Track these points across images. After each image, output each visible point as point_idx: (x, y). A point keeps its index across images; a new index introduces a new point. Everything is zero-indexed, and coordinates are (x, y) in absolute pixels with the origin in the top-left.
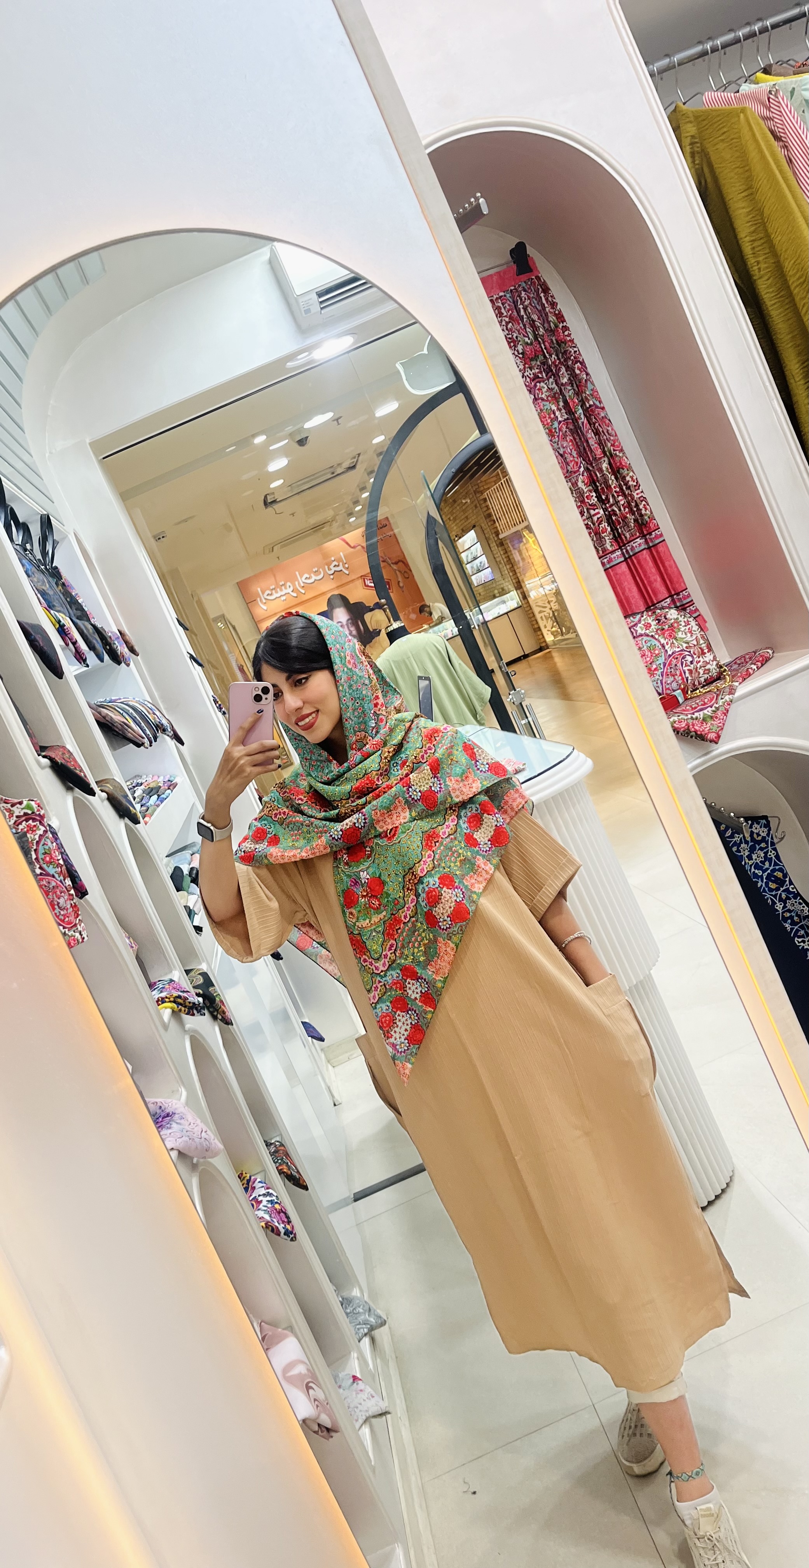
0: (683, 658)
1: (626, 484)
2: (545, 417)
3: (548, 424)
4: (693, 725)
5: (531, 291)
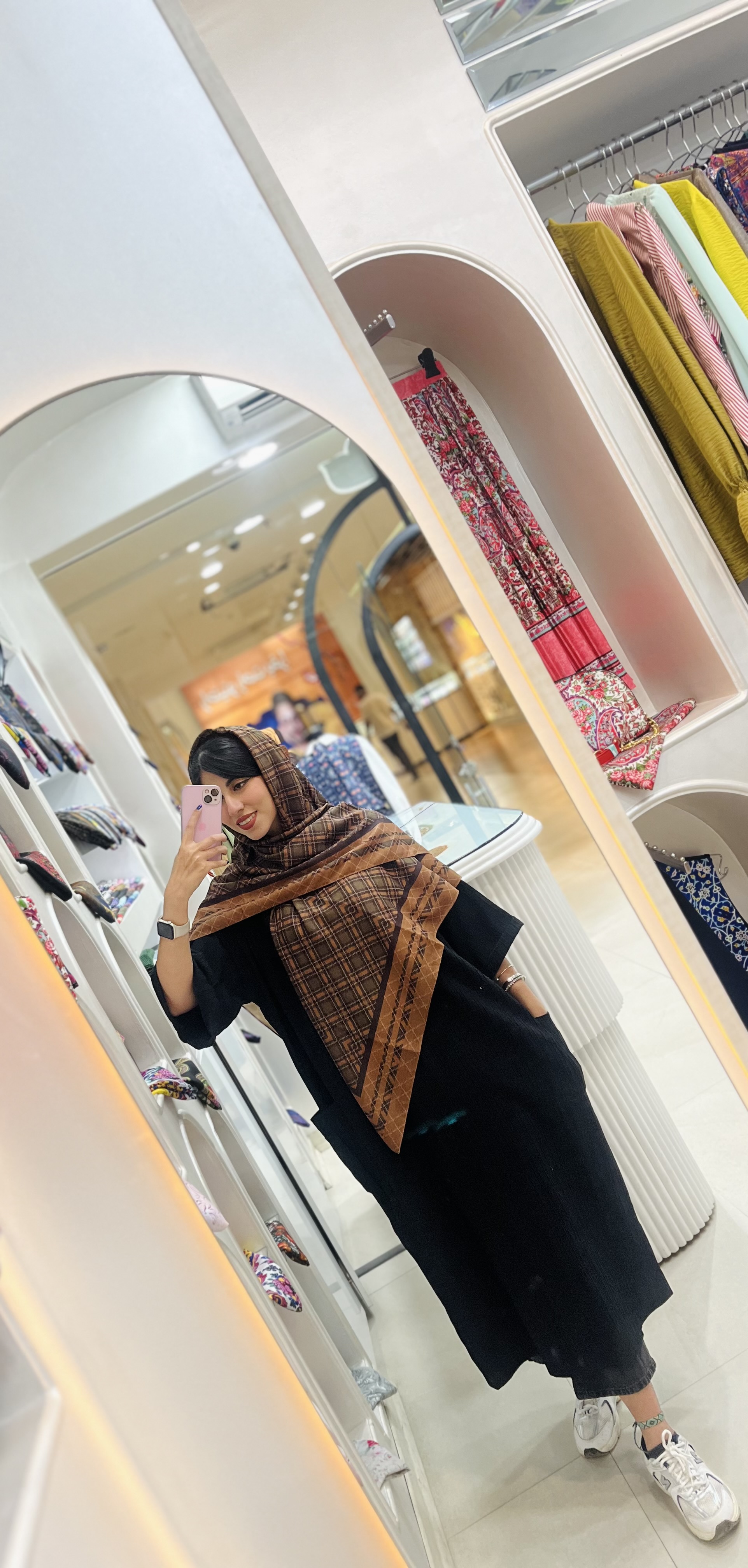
0: (613, 715)
1: (546, 559)
2: (465, 505)
3: (468, 511)
4: (628, 775)
5: (441, 391)
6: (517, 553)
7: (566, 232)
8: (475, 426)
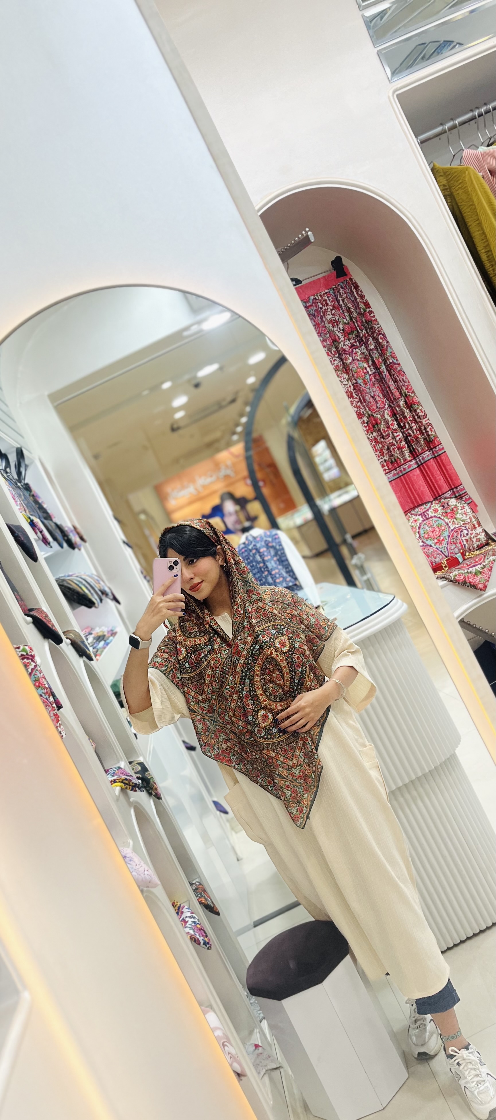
0: (462, 531)
1: (417, 415)
3: (362, 376)
4: (468, 578)
5: (347, 288)
6: (396, 410)
7: (445, 173)
8: (370, 315)
